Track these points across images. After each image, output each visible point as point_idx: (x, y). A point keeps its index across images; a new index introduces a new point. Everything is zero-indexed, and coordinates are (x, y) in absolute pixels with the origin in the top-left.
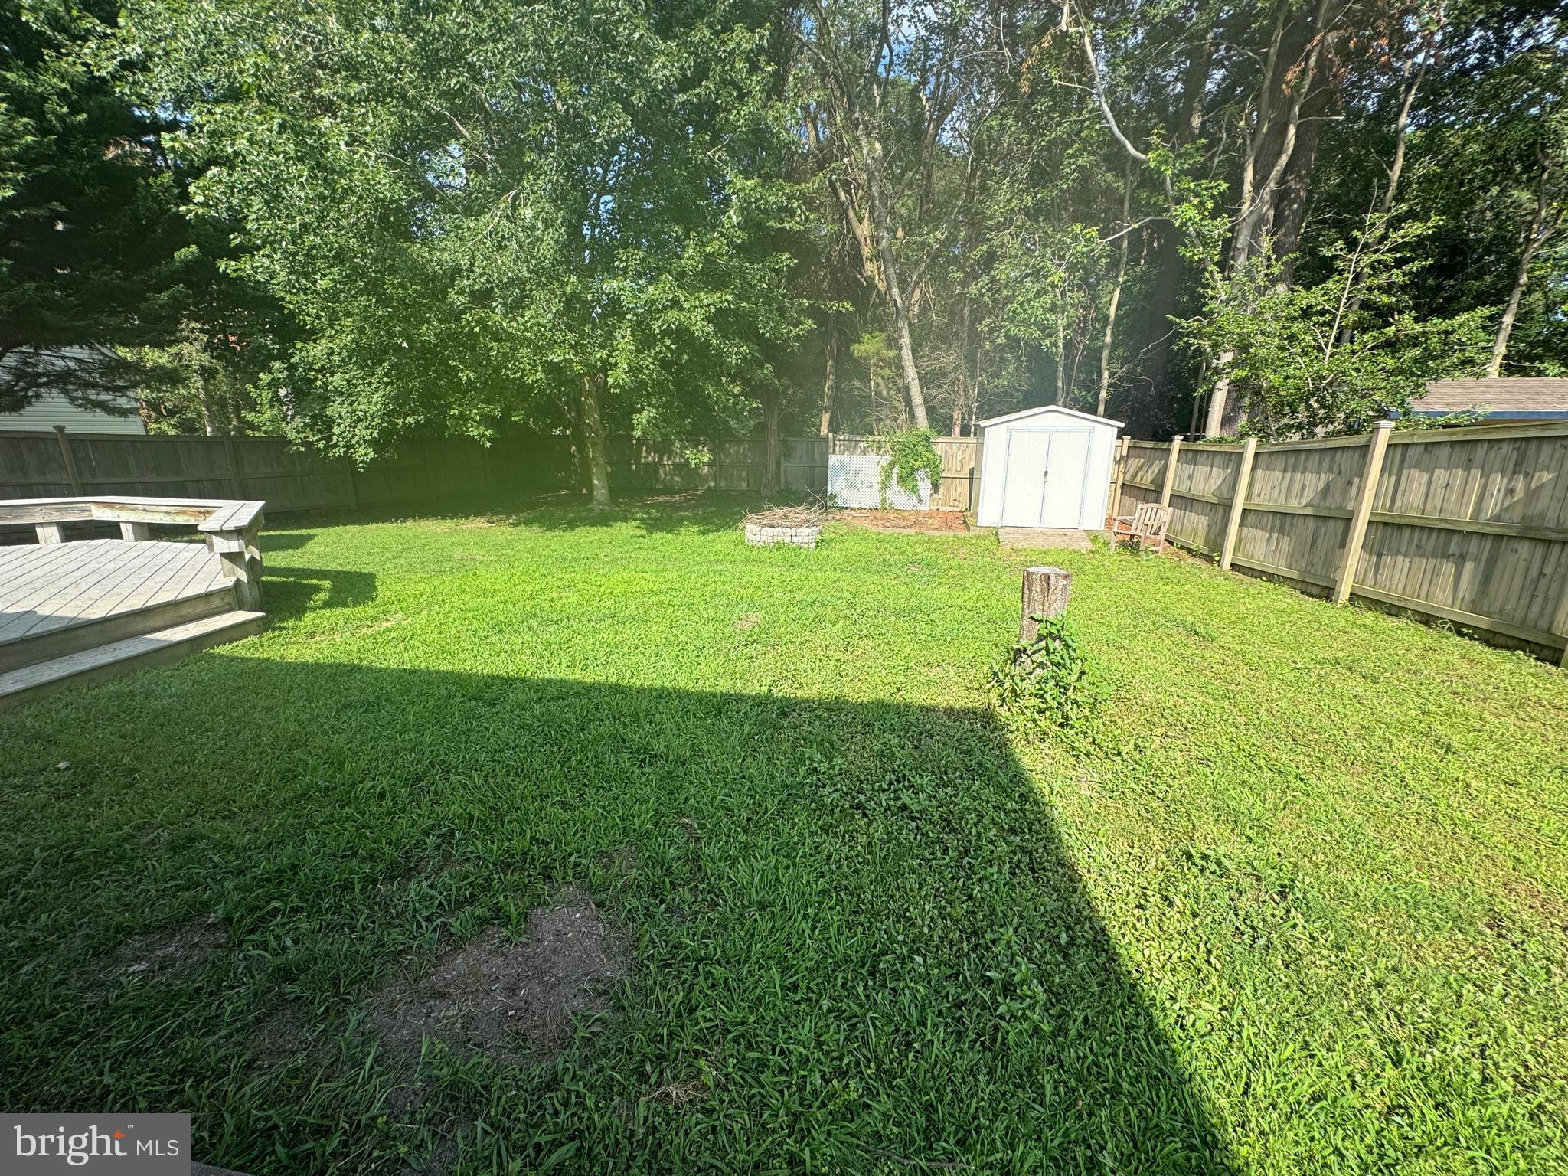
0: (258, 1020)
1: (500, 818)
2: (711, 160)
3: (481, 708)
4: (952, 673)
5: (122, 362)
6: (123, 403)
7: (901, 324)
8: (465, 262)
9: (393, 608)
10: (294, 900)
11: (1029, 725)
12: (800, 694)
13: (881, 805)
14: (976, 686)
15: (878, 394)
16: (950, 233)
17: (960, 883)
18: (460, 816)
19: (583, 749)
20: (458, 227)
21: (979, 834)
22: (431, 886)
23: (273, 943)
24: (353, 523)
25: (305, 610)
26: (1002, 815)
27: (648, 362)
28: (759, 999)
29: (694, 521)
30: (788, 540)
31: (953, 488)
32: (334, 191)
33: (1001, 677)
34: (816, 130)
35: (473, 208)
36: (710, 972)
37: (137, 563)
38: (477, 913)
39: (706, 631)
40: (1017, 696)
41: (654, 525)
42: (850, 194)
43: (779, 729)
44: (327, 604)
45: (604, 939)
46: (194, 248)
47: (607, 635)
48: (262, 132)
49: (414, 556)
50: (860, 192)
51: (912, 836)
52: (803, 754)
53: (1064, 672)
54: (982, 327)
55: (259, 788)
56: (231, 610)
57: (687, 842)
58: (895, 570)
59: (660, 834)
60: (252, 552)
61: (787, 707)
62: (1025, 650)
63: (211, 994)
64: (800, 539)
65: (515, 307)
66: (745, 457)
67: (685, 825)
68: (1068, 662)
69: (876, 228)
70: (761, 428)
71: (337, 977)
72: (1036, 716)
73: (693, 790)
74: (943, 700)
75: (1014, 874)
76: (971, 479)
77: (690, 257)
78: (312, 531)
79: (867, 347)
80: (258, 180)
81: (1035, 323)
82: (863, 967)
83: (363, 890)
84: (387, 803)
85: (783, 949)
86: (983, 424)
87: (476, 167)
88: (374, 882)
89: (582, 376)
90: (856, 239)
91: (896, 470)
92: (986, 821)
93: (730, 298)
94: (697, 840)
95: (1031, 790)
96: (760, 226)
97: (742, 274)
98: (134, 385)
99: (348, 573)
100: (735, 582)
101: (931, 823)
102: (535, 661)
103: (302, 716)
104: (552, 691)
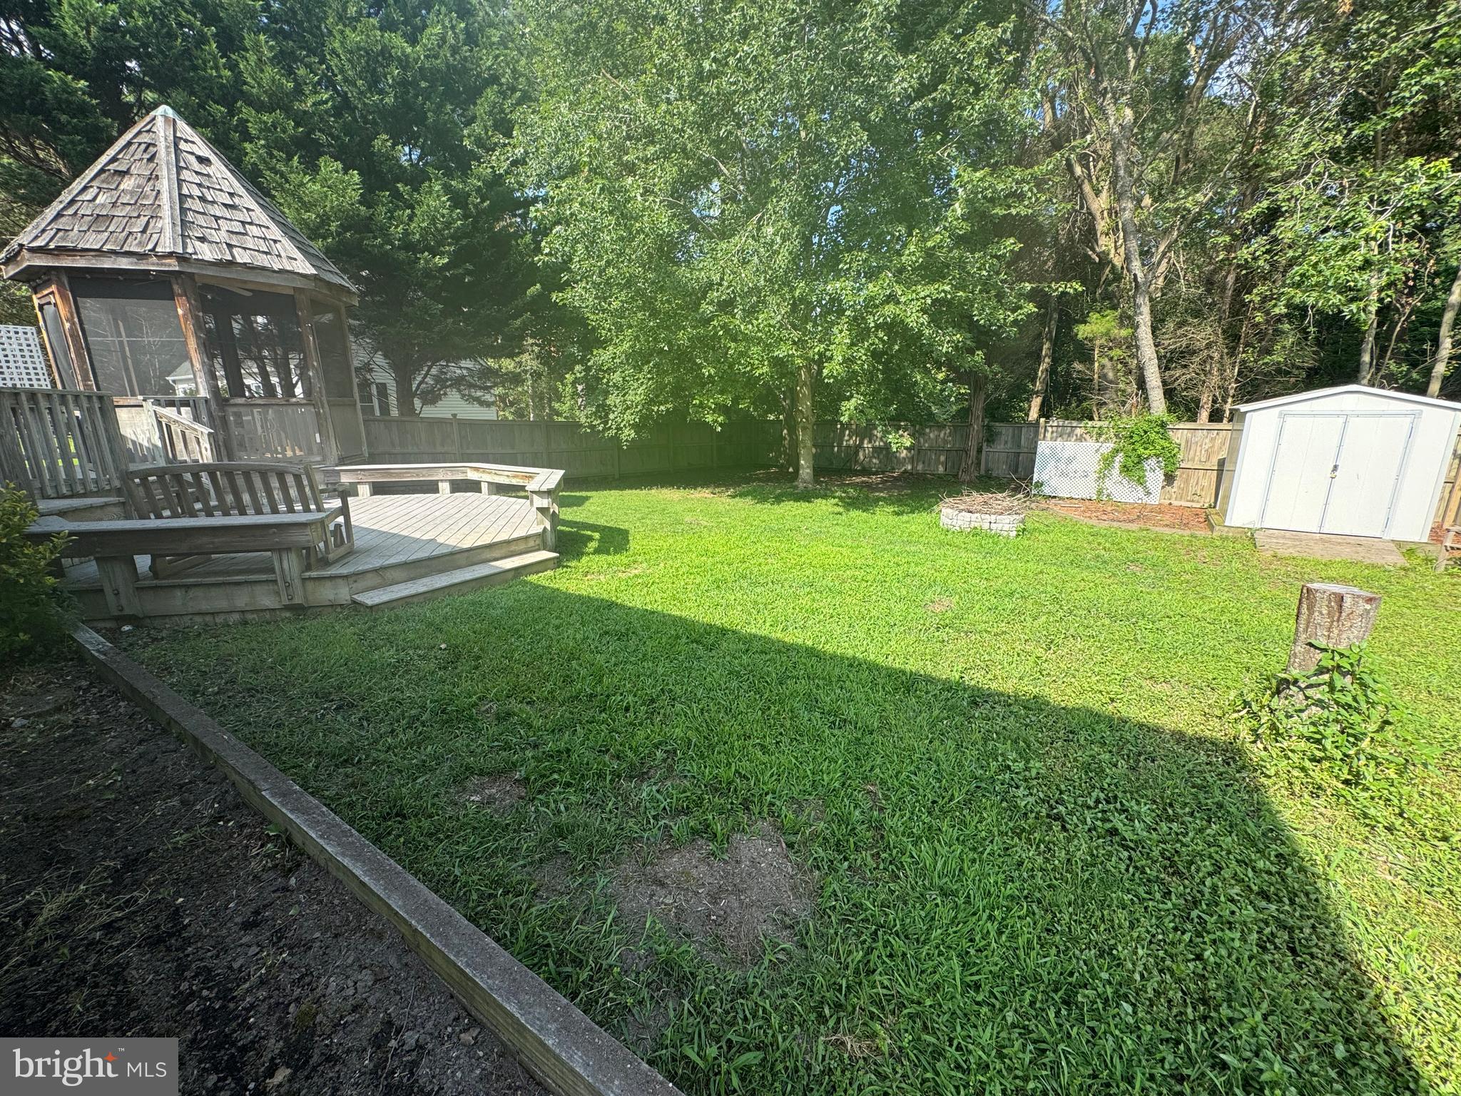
0: (541, 861)
1: (711, 747)
2: (940, 159)
3: (701, 651)
4: (1184, 693)
5: (489, 369)
6: (488, 398)
7: (1140, 300)
8: (716, 278)
9: (640, 559)
10: (567, 777)
11: (1295, 773)
12: (994, 686)
13: (1085, 823)
14: (1218, 713)
15: (1103, 376)
16: (1216, 193)
17: (1187, 937)
18: (682, 739)
19: (781, 702)
20: (713, 250)
21: (1214, 888)
22: (658, 791)
23: (553, 806)
24: (616, 488)
25: (583, 554)
26: (1250, 874)
27: (861, 353)
28: (937, 986)
29: (889, 501)
30: (986, 526)
31: (1193, 481)
32: (631, 233)
33: (1255, 707)
34: (1053, 108)
35: (725, 232)
36: (888, 941)
37: (489, 510)
38: (692, 824)
39: (898, 608)
40: (1278, 734)
41: (851, 504)
42: (1089, 170)
43: (970, 719)
44: (597, 551)
45: (792, 877)
46: (538, 286)
47: (806, 601)
48: (589, 197)
49: (656, 518)
50: (1101, 164)
51: (1123, 867)
52: (995, 748)
53: (1356, 718)
54: (1253, 297)
55: (549, 686)
56: (538, 550)
57: (871, 808)
58: (1111, 567)
59: (846, 794)
60: (555, 508)
61: (978, 698)
62: (1296, 682)
63: (515, 831)
64: (1000, 526)
65: (751, 312)
66: (945, 442)
67: (869, 792)
68: (1364, 706)
69: (1118, 200)
70: (964, 414)
71: (591, 844)
72: (1307, 764)
73: (879, 761)
74: (1170, 722)
75: (1264, 949)
76: (1220, 471)
77: (912, 254)
78: (589, 494)
79: (1095, 327)
80: (583, 232)
81: (1334, 288)
82: (1056, 991)
83: (612, 781)
84: (630, 714)
85: (965, 943)
86: (1243, 408)
87: (730, 198)
88: (619, 776)
89: (800, 368)
90: (1090, 214)
91: (1120, 458)
92: (1226, 873)
93: (947, 288)
94: (881, 809)
95: (1295, 853)
96: (983, 215)
97: (961, 265)
98: (496, 385)
99: (610, 528)
100: (929, 564)
101: (1148, 857)
102: (744, 617)
103: (578, 636)
104: (756, 645)
